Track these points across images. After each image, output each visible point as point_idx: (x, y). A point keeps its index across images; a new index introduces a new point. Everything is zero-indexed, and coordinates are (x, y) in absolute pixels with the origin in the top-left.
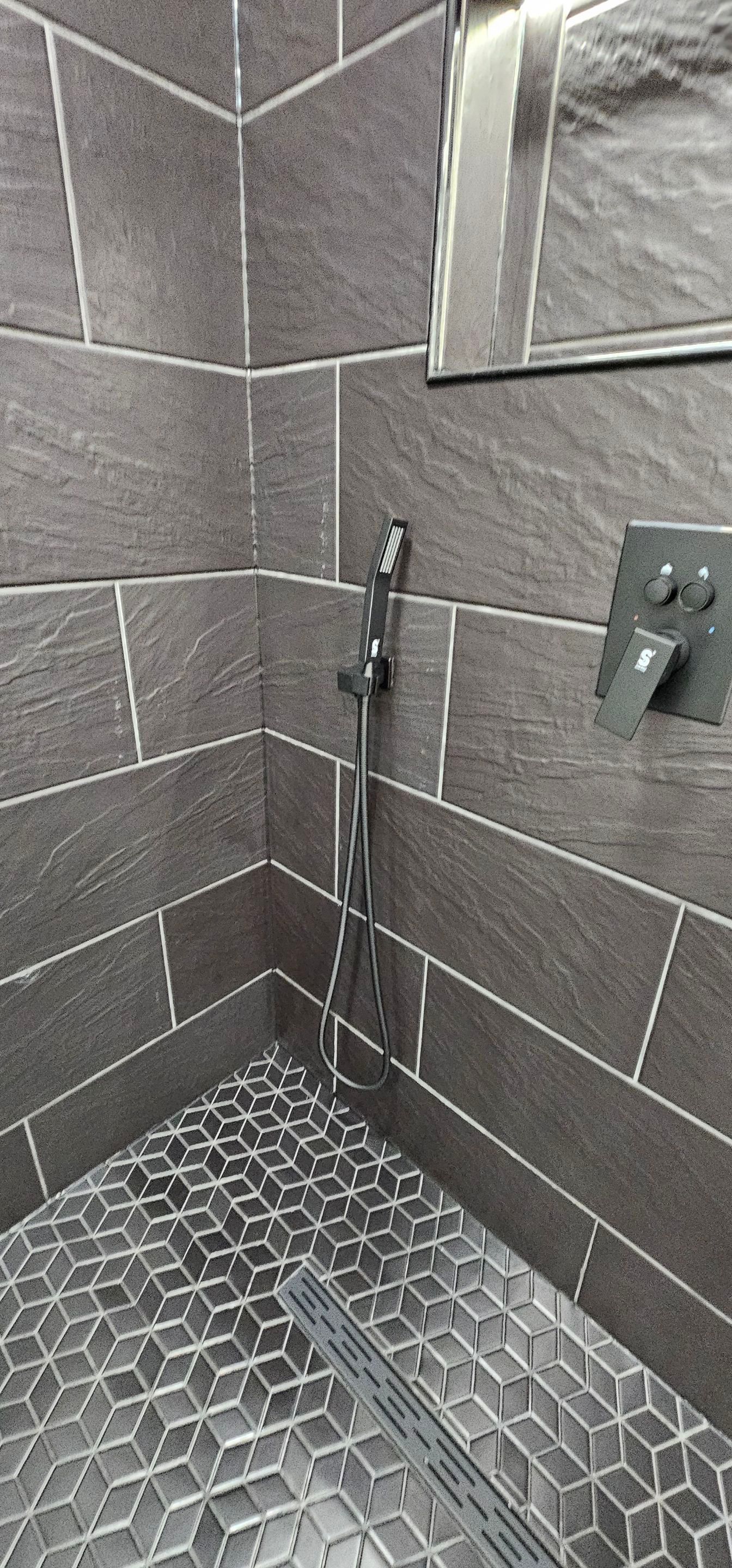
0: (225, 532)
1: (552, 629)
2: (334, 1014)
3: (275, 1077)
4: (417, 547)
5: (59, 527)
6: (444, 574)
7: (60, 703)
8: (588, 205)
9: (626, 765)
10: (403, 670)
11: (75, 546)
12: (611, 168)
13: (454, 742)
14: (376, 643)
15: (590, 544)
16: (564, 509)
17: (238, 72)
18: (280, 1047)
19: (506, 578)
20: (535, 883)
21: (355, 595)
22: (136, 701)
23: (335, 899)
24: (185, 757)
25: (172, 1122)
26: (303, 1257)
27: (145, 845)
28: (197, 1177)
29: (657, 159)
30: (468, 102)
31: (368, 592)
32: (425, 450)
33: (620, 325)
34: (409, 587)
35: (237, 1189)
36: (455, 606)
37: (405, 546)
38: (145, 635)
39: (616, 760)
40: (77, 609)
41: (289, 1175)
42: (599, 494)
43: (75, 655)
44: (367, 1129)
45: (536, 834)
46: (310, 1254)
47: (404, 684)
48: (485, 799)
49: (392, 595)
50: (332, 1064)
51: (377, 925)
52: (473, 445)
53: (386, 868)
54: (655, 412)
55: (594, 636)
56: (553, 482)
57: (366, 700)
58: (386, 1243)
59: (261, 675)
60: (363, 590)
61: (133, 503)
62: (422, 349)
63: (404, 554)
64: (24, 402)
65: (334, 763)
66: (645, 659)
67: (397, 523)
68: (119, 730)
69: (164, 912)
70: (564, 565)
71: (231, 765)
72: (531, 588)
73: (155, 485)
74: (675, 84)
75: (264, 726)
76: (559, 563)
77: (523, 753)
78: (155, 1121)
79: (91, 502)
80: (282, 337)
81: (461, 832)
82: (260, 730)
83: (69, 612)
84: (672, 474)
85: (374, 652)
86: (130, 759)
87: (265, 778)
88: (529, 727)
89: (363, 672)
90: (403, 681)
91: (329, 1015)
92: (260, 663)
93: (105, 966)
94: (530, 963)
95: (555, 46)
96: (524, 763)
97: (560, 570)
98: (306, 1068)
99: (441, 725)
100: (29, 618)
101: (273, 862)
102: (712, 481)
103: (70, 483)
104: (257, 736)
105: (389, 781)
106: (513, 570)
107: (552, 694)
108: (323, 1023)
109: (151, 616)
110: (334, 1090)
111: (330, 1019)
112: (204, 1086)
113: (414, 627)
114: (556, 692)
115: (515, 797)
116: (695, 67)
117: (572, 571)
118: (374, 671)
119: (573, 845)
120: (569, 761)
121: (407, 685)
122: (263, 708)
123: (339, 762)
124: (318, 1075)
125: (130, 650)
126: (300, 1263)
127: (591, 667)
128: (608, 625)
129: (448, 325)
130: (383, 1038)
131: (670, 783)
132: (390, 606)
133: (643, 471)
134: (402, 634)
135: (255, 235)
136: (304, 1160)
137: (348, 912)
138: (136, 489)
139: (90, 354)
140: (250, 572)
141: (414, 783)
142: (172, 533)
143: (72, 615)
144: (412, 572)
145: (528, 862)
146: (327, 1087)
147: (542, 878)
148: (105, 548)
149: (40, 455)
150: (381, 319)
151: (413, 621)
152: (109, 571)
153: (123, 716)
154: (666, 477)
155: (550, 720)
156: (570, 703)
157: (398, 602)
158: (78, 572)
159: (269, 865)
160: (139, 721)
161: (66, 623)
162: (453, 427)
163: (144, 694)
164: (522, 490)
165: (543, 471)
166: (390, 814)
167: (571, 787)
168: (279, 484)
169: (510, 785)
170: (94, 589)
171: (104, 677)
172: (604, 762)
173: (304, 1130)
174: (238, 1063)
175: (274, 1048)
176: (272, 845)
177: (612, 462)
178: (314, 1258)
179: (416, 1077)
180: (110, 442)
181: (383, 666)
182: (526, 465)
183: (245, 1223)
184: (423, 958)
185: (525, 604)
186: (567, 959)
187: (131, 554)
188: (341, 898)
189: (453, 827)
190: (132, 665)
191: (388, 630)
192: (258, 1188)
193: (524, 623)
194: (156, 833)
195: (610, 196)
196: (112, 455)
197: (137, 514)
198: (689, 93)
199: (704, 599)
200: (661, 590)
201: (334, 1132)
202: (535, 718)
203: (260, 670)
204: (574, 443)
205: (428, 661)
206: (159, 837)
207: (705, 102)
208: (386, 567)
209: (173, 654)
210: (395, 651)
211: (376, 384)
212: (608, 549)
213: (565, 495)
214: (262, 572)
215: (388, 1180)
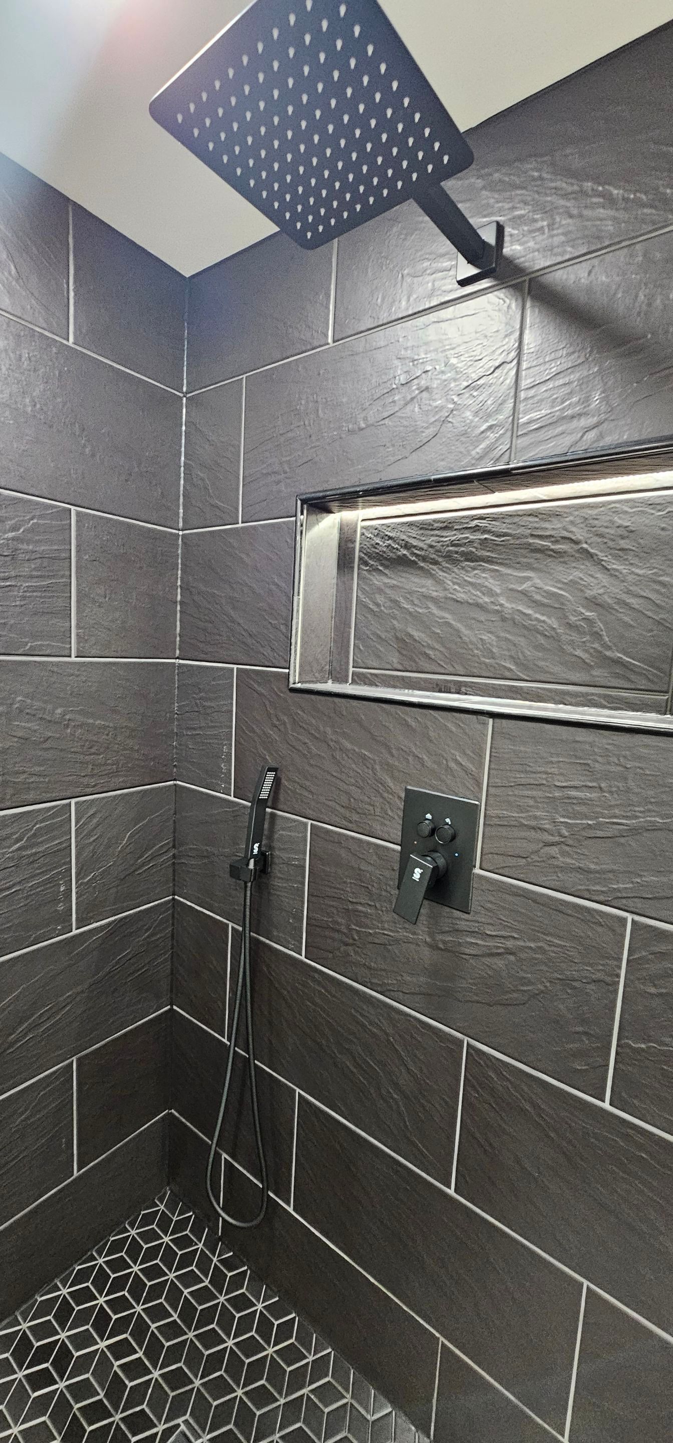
0: (153, 759)
1: (369, 843)
2: (221, 1152)
3: (164, 1223)
4: (284, 782)
5: (37, 769)
6: (302, 801)
7: (20, 890)
8: (378, 605)
9: (420, 937)
10: (276, 860)
11: (47, 780)
12: (388, 591)
13: (311, 915)
14: (256, 846)
15: (386, 795)
16: (371, 772)
17: (181, 511)
18: (172, 1192)
19: (338, 808)
20: (371, 1023)
21: (245, 807)
22: (76, 883)
23: (225, 1041)
24: (109, 924)
25: (61, 1282)
26: (180, 1421)
27: (69, 1000)
28: (83, 1340)
29: (411, 593)
30: (308, 557)
31: (252, 807)
32: (288, 726)
33: (400, 667)
34: (281, 806)
35: (120, 1350)
36: (310, 822)
37: (277, 782)
38: (89, 835)
39: (414, 933)
40: (42, 821)
41: (172, 1330)
42: (389, 768)
43: (36, 853)
44: (249, 1272)
45: (369, 985)
46: (187, 1417)
47: (278, 870)
48: (334, 958)
49: (268, 810)
50: (219, 1204)
51: (256, 1062)
52: (317, 729)
53: (266, 1013)
54: (414, 730)
55: (394, 850)
56: (364, 758)
57: (249, 884)
58: (261, 1397)
59: (174, 855)
60: (250, 804)
61: (91, 748)
62: (287, 671)
63: (276, 786)
64: (27, 696)
65: (227, 925)
66: (417, 874)
67: (270, 770)
68: (61, 907)
69: (78, 1060)
70: (373, 806)
71: (146, 927)
72: (355, 817)
73: (108, 735)
74: (414, 562)
75: (173, 894)
76: (370, 804)
77: (357, 926)
78: (45, 1282)
79: (61, 750)
80: (201, 645)
81: (319, 983)
82: (171, 897)
83: (36, 824)
84: (425, 763)
85: (256, 851)
86: (67, 930)
87: (173, 935)
88: (360, 908)
89: (248, 865)
90: (277, 868)
91: (216, 1152)
92: (174, 847)
93: (22, 1113)
94: (372, 1091)
95: (355, 531)
96: (358, 932)
97: (371, 808)
98: (194, 1213)
99: (303, 903)
100: (8, 831)
101: (175, 1007)
102: (446, 770)
103: (49, 741)
104: (169, 901)
105: (267, 941)
106: (344, 805)
107: (373, 886)
108: (211, 1160)
109: (95, 821)
110: (220, 1234)
111: (218, 1156)
112: (97, 1239)
113: (284, 833)
114: (375, 884)
115: (354, 957)
116: (424, 559)
117: (378, 810)
118: (255, 864)
119: (392, 994)
120: (386, 932)
121: (280, 871)
122: (174, 880)
123: (231, 925)
124: (207, 1217)
125: (76, 847)
126: (178, 1426)
127: (393, 870)
128: (400, 845)
129: (301, 659)
130: (261, 1171)
131: (446, 950)
132: (267, 817)
133: (410, 758)
134: (276, 836)
135: (185, 589)
136: (187, 1313)
137: (234, 1049)
138: (95, 738)
139: (75, 663)
140: (171, 783)
141: (285, 943)
142: (117, 764)
143: (38, 826)
144: (282, 797)
145: (365, 1007)
146: (213, 1230)
147: (376, 1020)
148: (67, 779)
149: (33, 725)
150: (261, 650)
151: (283, 829)
152: (68, 794)
153: (66, 898)
154: (423, 765)
155: (373, 904)
156: (384, 893)
157: (273, 815)
158: (48, 796)
159: (171, 1010)
160: (77, 899)
161: (33, 832)
162: (305, 715)
163: (83, 878)
164: (346, 758)
165: (357, 750)
166: (268, 967)
167: (389, 951)
168: (194, 729)
169: (350, 948)
170: (58, 806)
171: (55, 868)
172: (407, 934)
173: (189, 1279)
174: (129, 1214)
175: (165, 1194)
176: (175, 993)
177: (394, 751)
178: (191, 1421)
179: (290, 1210)
180: (80, 712)
181: (264, 861)
182: (348, 746)
183: (126, 1386)
184: (295, 1091)
185: (350, 826)
186: (396, 1086)
187: (85, 780)
188: (229, 1039)
189: (314, 979)
190: (77, 858)
191: (266, 832)
192: (141, 1349)
193: (353, 838)
194: (79, 989)
195: (388, 604)
196: (81, 719)
197: (94, 754)
198: (422, 568)
199: (449, 838)
200: (426, 827)
201: (218, 1279)
202: (363, 901)
203: (173, 851)
204: (373, 737)
205: (294, 856)
206: (82, 992)
207: (429, 574)
208: (264, 795)
209: (108, 846)
210: (271, 848)
211: (259, 684)
212: (396, 800)
213: (370, 766)
214: (178, 782)
215: (265, 1327)
